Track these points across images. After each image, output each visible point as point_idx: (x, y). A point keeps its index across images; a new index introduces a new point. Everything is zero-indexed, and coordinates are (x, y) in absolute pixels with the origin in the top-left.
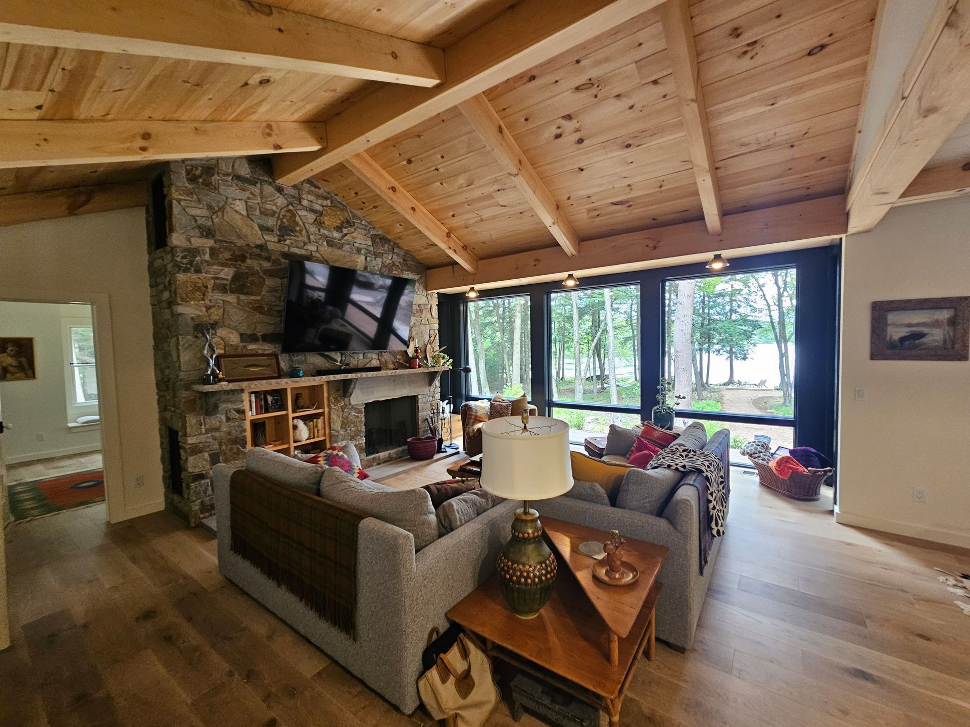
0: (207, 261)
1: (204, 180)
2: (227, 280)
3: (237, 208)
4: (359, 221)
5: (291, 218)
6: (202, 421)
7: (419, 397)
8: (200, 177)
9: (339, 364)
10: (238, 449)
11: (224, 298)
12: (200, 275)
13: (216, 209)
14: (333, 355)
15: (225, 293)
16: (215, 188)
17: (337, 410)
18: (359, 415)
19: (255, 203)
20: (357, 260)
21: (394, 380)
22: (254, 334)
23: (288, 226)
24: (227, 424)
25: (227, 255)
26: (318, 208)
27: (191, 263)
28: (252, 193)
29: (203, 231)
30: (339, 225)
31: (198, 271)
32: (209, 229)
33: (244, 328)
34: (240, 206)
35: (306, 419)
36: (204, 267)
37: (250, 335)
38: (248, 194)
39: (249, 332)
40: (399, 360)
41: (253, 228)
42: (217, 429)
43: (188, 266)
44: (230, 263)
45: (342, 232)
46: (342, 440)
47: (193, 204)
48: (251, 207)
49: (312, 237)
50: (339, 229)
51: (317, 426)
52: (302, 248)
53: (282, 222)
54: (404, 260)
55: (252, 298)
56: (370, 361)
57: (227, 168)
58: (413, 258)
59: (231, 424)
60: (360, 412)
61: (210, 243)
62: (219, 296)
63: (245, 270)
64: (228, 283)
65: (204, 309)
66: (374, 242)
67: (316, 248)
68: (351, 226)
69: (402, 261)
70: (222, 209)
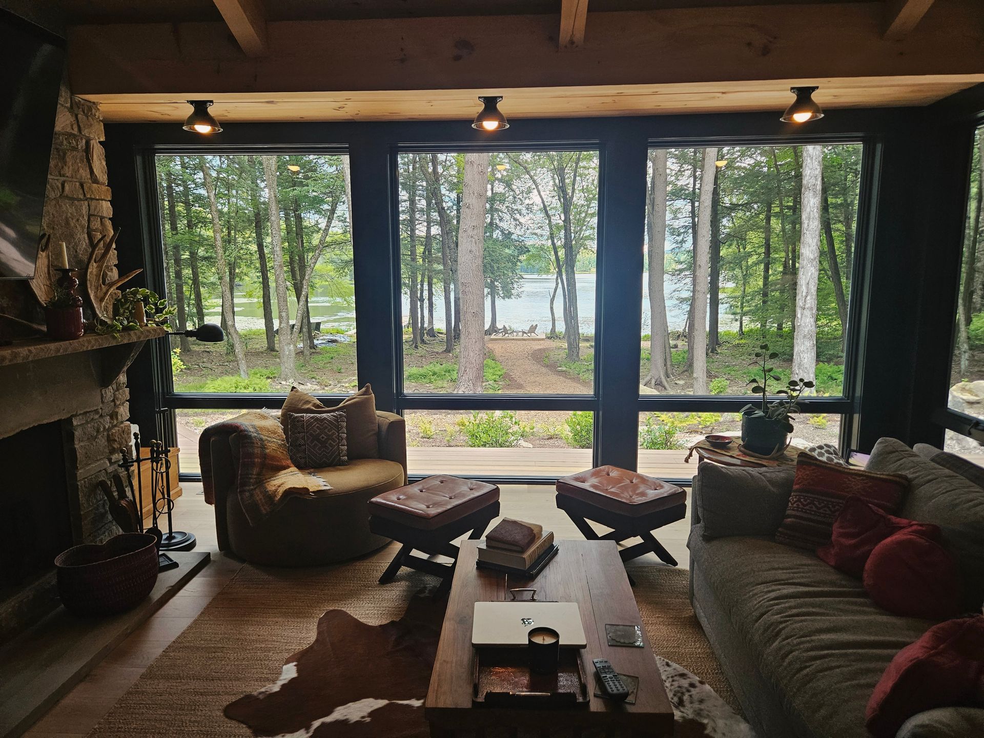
7: (76, 422)
40: (2, 310)
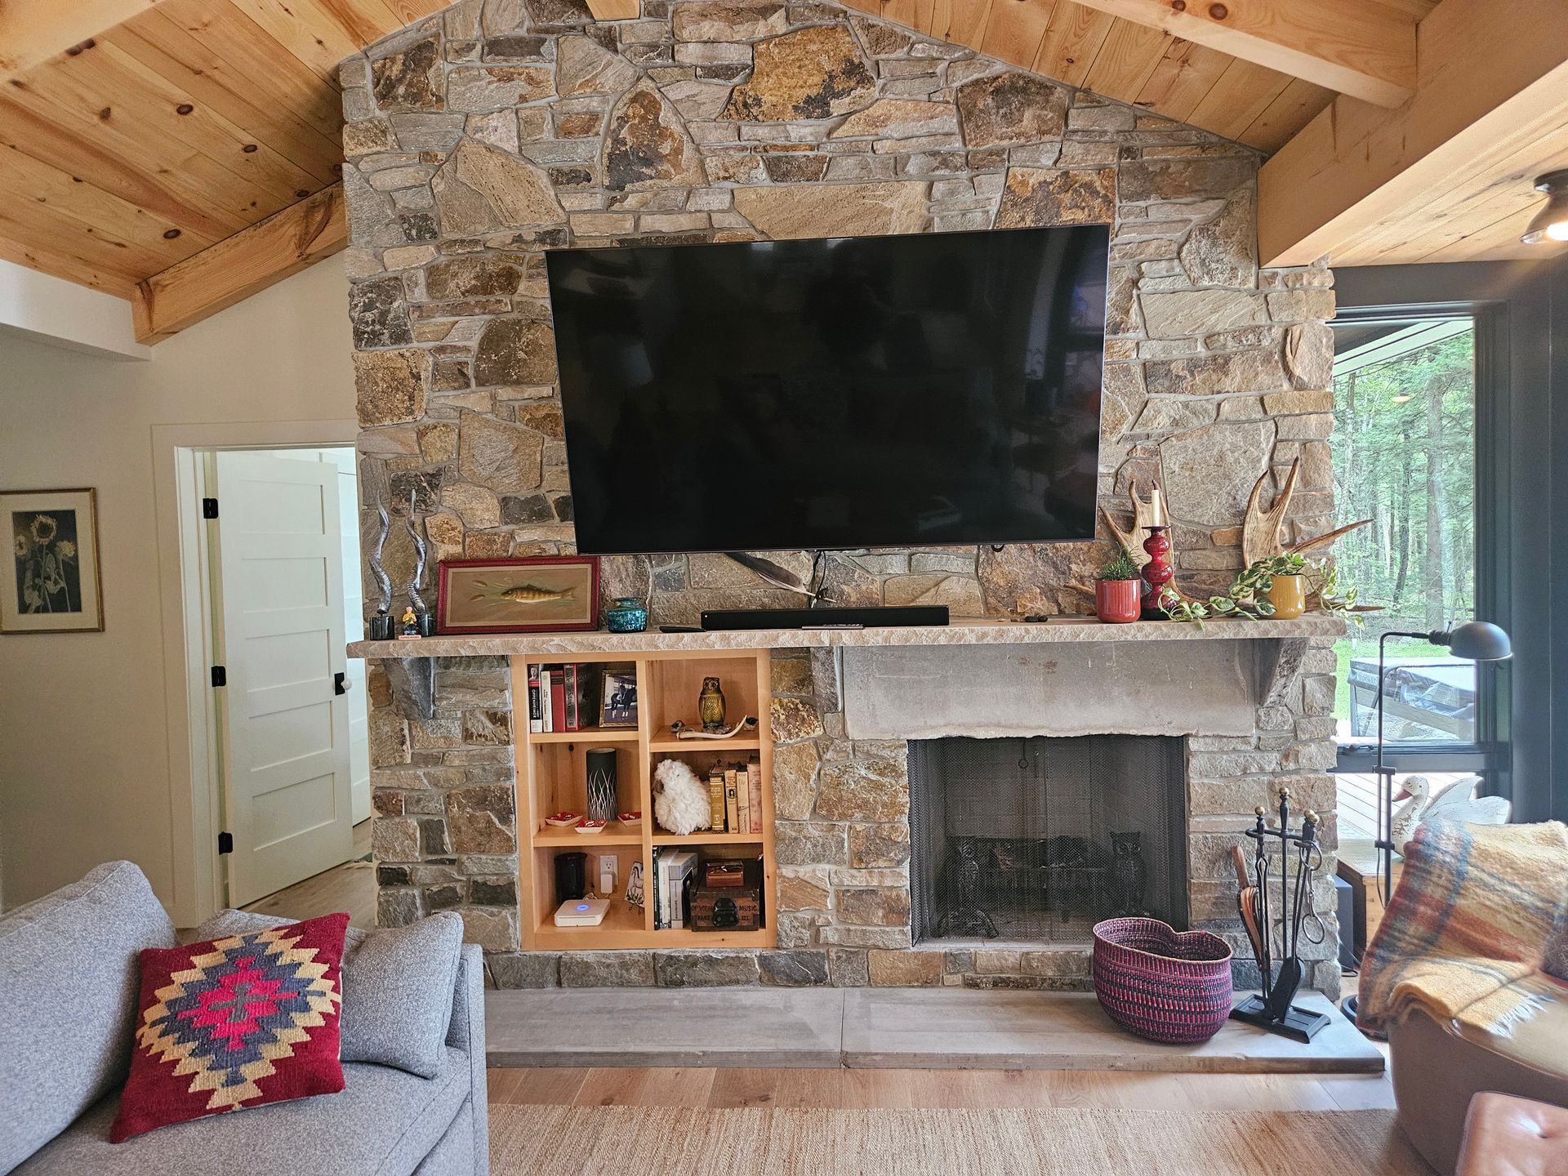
0: (419, 307)
1: (410, 85)
2: (467, 349)
3: (492, 139)
4: (900, 53)
5: (643, 119)
6: (406, 732)
7: (1193, 745)
8: (400, 80)
9: (802, 590)
10: (489, 822)
11: (460, 403)
12: (403, 348)
13: (442, 156)
14: (782, 558)
15: (460, 388)
16: (439, 100)
17: (800, 752)
18: (885, 780)
19: (540, 108)
20: (887, 205)
21: (1051, 665)
22: (537, 498)
23: (635, 150)
24: (465, 747)
25: (467, 279)
26: (734, 55)
27: (382, 319)
28: (530, 80)
29: (411, 226)
30: (813, 92)
31: (401, 337)
32: (426, 218)
33: (513, 484)
34: (502, 132)
35: (702, 768)
36: (413, 325)
37: (527, 501)
38: (520, 86)
39: (525, 493)
40: (1081, 579)
41: (532, 184)
42: (439, 760)
43: (378, 327)
44: (471, 299)
45: (827, 114)
46: (816, 859)
47: (385, 161)
48: (528, 122)
49: (712, 164)
50: (816, 106)
51: (734, 793)
52: (682, 210)
53: (618, 141)
54: (1126, 151)
55: (530, 392)
56: (937, 584)
57: (467, 28)
58: (1175, 131)
59: (474, 748)
60: (891, 769)
61: (427, 253)
62: (450, 399)
63: (515, 315)
64: (470, 359)
65: (414, 436)
66: (967, 113)
67: (728, 197)
68: (865, 80)
69: (1112, 160)
70: (453, 155)
